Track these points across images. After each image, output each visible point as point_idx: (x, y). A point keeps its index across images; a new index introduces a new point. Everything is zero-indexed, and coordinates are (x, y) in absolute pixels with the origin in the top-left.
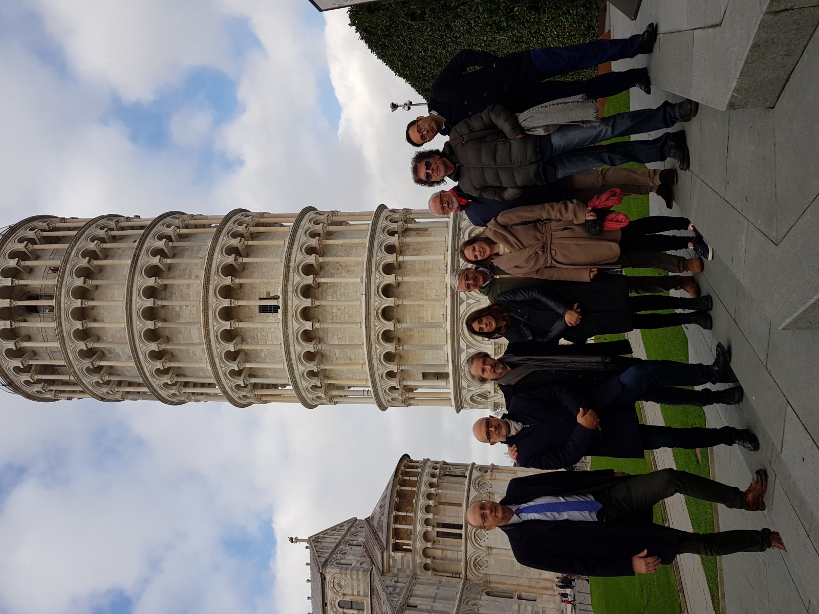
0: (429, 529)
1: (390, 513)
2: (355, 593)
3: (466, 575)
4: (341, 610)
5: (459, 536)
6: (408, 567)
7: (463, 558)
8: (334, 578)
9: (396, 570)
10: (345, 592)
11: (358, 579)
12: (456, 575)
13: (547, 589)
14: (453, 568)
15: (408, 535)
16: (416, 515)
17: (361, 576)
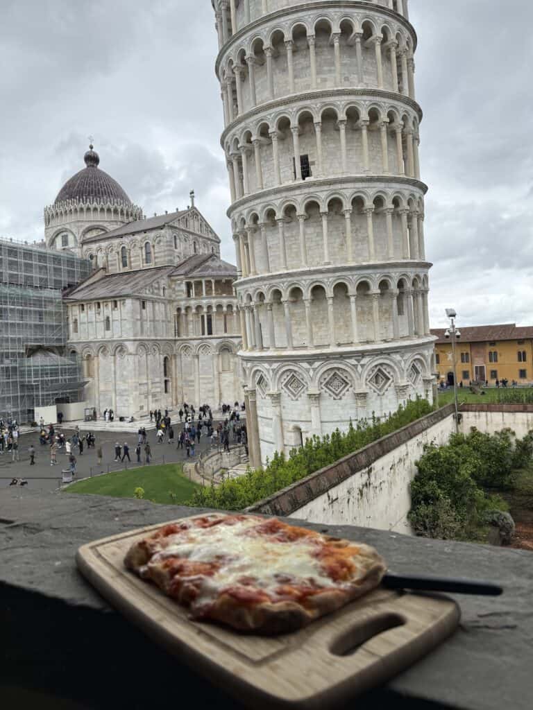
0: (205, 310)
1: (213, 276)
2: (156, 255)
3: (178, 340)
4: (144, 245)
5: (203, 334)
6: (177, 296)
7: (189, 337)
8: (163, 237)
9: (173, 286)
10: (155, 247)
11: (165, 256)
12: (178, 333)
13: (177, 400)
14: (182, 330)
15: (198, 293)
16: (214, 298)
17: (167, 259)
